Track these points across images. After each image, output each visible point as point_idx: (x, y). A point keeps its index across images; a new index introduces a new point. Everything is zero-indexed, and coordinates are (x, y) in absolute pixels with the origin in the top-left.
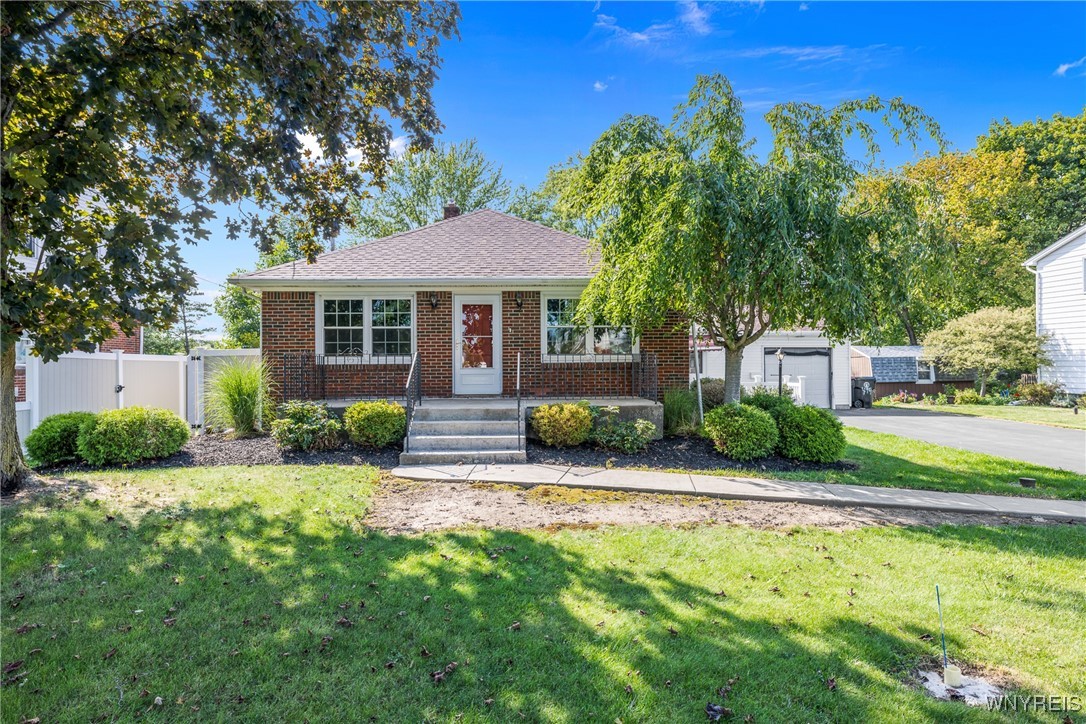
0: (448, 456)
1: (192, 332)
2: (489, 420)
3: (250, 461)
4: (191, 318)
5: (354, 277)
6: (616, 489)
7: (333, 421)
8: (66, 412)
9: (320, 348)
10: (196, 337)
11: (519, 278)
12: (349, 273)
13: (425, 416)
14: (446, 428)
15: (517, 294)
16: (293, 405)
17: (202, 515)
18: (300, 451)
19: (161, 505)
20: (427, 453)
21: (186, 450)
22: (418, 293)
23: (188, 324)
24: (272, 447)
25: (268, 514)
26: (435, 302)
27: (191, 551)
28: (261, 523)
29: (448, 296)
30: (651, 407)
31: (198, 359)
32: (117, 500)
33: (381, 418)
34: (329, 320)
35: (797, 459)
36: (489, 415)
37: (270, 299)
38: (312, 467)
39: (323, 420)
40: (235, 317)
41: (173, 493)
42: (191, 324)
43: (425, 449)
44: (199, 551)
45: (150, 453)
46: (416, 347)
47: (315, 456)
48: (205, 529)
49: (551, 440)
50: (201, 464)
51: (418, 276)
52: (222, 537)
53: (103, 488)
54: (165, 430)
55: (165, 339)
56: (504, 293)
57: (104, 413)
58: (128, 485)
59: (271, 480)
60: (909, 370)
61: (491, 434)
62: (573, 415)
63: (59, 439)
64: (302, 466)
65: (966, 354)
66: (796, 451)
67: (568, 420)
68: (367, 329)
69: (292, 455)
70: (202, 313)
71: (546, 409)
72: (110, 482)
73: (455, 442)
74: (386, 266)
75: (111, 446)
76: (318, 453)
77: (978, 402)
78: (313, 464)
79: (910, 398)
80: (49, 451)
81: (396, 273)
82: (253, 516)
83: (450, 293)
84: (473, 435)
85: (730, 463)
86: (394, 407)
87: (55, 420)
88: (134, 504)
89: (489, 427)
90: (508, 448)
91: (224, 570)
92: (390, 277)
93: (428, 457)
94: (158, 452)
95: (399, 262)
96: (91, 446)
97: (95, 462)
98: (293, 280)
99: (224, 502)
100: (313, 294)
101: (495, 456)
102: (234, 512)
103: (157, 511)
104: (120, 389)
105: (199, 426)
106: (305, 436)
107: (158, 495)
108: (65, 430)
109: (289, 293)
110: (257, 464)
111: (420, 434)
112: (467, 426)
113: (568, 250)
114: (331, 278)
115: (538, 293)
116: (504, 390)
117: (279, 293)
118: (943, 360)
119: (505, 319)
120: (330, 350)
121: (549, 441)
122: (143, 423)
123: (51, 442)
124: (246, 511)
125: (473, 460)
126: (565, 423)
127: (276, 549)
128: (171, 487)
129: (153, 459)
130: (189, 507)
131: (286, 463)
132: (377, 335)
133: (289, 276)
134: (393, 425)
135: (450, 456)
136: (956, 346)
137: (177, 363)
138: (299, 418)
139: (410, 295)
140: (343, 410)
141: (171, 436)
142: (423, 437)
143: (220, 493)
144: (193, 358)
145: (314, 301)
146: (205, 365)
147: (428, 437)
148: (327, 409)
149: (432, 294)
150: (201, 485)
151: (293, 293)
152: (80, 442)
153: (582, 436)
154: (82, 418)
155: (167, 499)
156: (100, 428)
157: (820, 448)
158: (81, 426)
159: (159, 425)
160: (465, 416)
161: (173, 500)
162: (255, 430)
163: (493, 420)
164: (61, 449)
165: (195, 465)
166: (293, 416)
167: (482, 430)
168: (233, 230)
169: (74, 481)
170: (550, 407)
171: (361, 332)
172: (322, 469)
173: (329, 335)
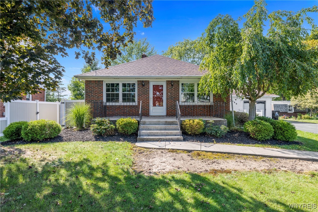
0: (155, 138)
1: (60, 96)
2: (167, 125)
3: (83, 140)
4: (60, 92)
5: (117, 75)
6: (225, 153)
7: (112, 125)
8: (18, 121)
9: (104, 100)
10: (62, 97)
11: (172, 75)
12: (115, 74)
13: (144, 123)
14: (152, 128)
15: (171, 81)
16: (98, 119)
17: (68, 165)
18: (100, 136)
19: (51, 159)
20: (147, 137)
21: (60, 135)
22: (138, 81)
23: (59, 94)
24: (90, 134)
25: (94, 164)
26: (144, 84)
27: (64, 185)
28: (92, 169)
29: (148, 82)
30: (223, 121)
31: (64, 103)
32: (34, 157)
33: (129, 124)
34: (108, 90)
35: (280, 140)
36: (167, 123)
37: (88, 83)
38: (106, 142)
39: (109, 125)
40: (74, 91)
41: (56, 154)
42: (60, 94)
43: (146, 136)
44: (67, 184)
45: (47, 137)
46: (137, 100)
47: (106, 138)
48: (70, 173)
49: (190, 132)
50: (66, 141)
51: (138, 75)
52: (77, 177)
53: (29, 152)
54: (53, 128)
55: (53, 98)
56: (167, 81)
57: (31, 122)
58: (39, 150)
59: (92, 148)
60: (285, 108)
61: (168, 130)
62: (198, 123)
63: (15, 131)
64: (103, 142)
65: (306, 104)
66: (280, 137)
67: (196, 125)
68: (121, 93)
69: (98, 137)
70: (63, 90)
71: (188, 121)
72: (32, 149)
73: (156, 133)
74: (127, 72)
75: (33, 134)
76: (107, 136)
77: (310, 119)
78: (106, 141)
79: (287, 117)
80: (12, 135)
81: (131, 74)
82: (88, 166)
83: (149, 81)
84: (162, 130)
85: (256, 141)
86: (134, 120)
87: (13, 124)
88: (41, 159)
89: (168, 128)
90: (175, 135)
91: (80, 196)
92: (129, 75)
93: (147, 139)
94: (50, 136)
95: (131, 70)
96: (26, 134)
97: (27, 140)
98: (96, 76)
99: (76, 159)
100: (102, 81)
101: (172, 138)
102: (81, 163)
103: (49, 163)
104: (38, 113)
105: (64, 126)
106: (103, 130)
107: (50, 155)
108: (17, 128)
109: (94, 81)
110: (86, 141)
111: (143, 130)
112: (160, 127)
113: (187, 67)
114: (109, 75)
115: (179, 81)
116: (167, 114)
117: (91, 81)
118: (298, 105)
119: (167, 90)
120: (108, 100)
121: (190, 133)
122: (45, 126)
123: (12, 132)
124: (85, 163)
125: (164, 140)
126: (195, 126)
127: (101, 184)
128: (55, 151)
129: (48, 138)
130: (62, 161)
131: (96, 140)
132: (124, 95)
133: (94, 75)
134: (134, 127)
135: (156, 138)
136: (302, 101)
137: (56, 105)
138: (100, 124)
139: (135, 81)
140: (116, 121)
141: (55, 130)
142: (145, 131)
143: (74, 154)
144: (62, 103)
145: (103, 84)
146: (66, 105)
147: (147, 131)
148: (109, 121)
149: (143, 81)
150: (66, 150)
151: (96, 81)
152: (23, 133)
153: (201, 131)
154: (23, 123)
155: (53, 157)
156: (29, 127)
157: (290, 136)
158: (23, 126)
159: (51, 127)
160: (158, 123)
161: (56, 157)
162: (83, 128)
163: (168, 125)
164: (16, 135)
165: (63, 141)
166: (98, 123)
167: (165, 129)
168: (78, 55)
169: (18, 149)
170: (190, 120)
171: (118, 94)
172: (110, 143)
173: (108, 95)
